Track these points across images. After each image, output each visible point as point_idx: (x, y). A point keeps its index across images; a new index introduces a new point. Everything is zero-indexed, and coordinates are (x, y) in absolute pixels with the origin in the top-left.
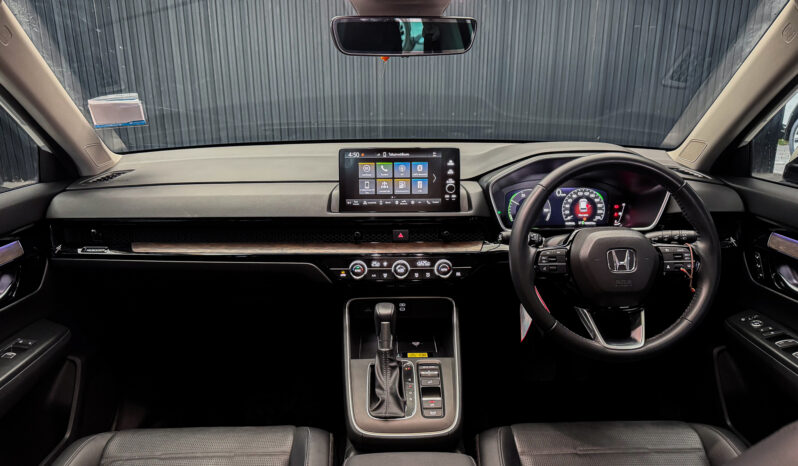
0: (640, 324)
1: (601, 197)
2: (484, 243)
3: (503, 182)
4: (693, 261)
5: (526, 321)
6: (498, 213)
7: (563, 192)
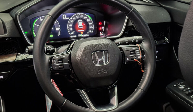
0: (115, 95)
1: (90, 18)
2: (17, 55)
3: (27, 12)
4: (141, 54)
5: (49, 103)
6: (25, 33)
7: (67, 17)
